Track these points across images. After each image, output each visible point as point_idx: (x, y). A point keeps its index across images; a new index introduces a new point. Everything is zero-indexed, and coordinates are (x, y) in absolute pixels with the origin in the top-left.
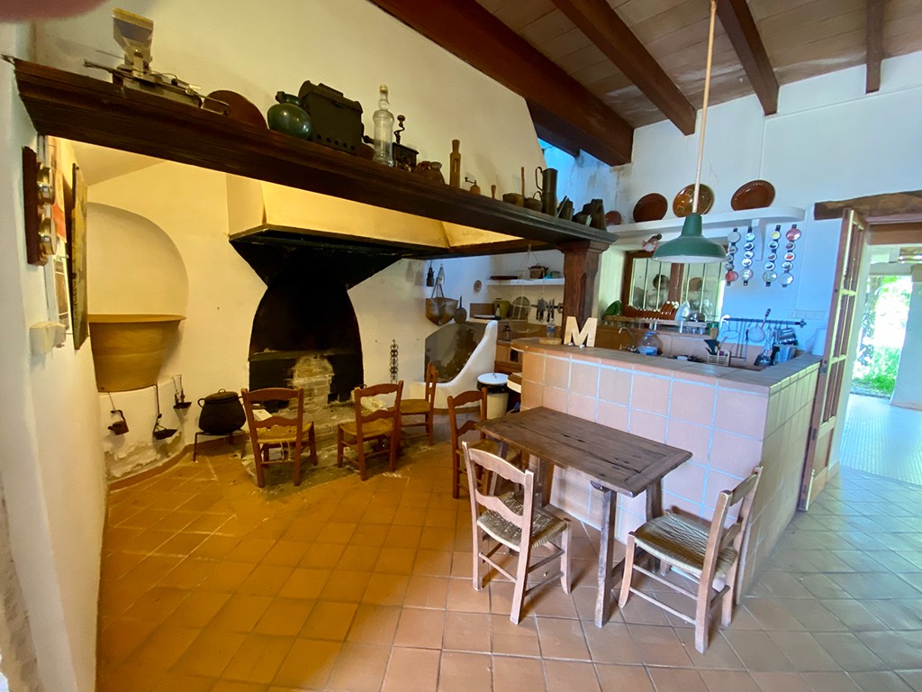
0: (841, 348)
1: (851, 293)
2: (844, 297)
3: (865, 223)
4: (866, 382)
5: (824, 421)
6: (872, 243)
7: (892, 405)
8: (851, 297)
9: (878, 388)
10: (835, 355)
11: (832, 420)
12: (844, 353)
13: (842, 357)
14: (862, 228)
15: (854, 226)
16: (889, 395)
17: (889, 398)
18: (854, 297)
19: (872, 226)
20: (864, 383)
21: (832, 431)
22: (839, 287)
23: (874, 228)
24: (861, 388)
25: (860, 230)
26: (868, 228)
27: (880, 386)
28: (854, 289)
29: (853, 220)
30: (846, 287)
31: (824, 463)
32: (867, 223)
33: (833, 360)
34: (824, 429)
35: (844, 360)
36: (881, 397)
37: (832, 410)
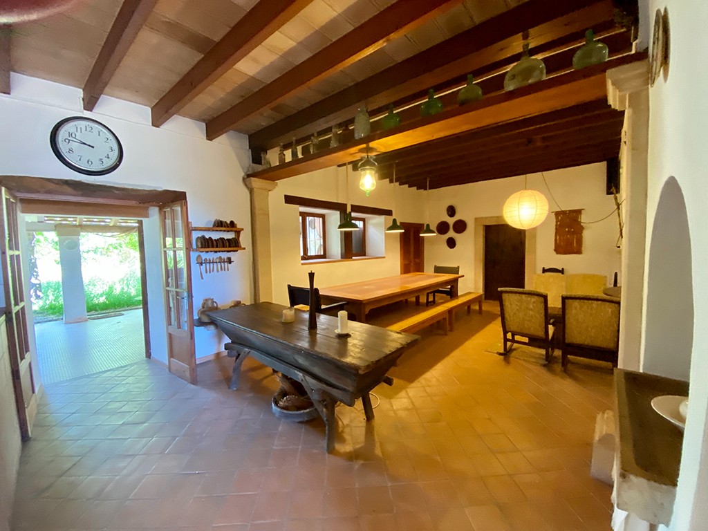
0: (19, 297)
1: (16, 253)
2: (12, 257)
3: (15, 197)
4: (43, 311)
5: (22, 359)
6: (23, 212)
7: (66, 323)
8: (17, 256)
9: (52, 314)
10: (16, 304)
11: (27, 356)
12: (22, 300)
13: (21, 305)
14: (13, 201)
15: (6, 199)
16: (61, 317)
17: (62, 319)
18: (19, 255)
19: (21, 199)
20: (41, 313)
21: (30, 364)
22: (5, 249)
23: (23, 201)
24: (40, 318)
25: (13, 202)
26: (18, 201)
27: (53, 312)
28: (17, 249)
29: (6, 195)
30: (11, 248)
31: (31, 392)
32: (17, 197)
33: (15, 309)
34: (23, 366)
35: (24, 306)
36: (56, 320)
37: (25, 348)
